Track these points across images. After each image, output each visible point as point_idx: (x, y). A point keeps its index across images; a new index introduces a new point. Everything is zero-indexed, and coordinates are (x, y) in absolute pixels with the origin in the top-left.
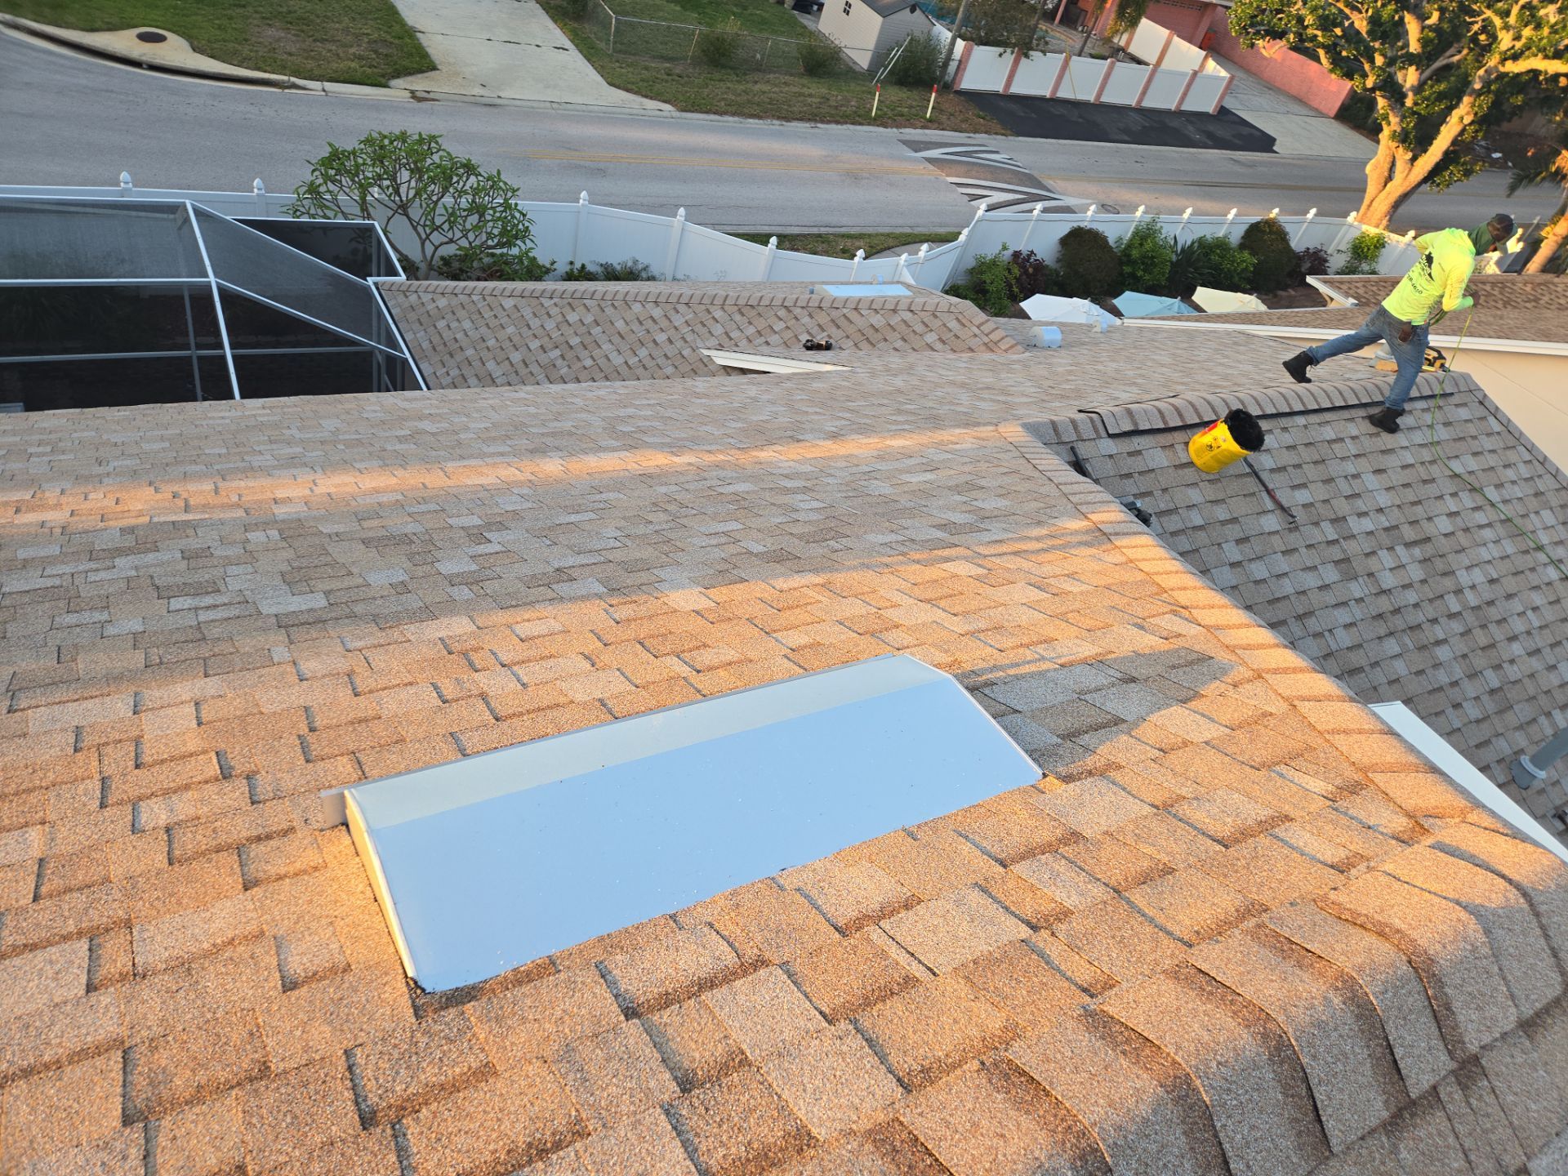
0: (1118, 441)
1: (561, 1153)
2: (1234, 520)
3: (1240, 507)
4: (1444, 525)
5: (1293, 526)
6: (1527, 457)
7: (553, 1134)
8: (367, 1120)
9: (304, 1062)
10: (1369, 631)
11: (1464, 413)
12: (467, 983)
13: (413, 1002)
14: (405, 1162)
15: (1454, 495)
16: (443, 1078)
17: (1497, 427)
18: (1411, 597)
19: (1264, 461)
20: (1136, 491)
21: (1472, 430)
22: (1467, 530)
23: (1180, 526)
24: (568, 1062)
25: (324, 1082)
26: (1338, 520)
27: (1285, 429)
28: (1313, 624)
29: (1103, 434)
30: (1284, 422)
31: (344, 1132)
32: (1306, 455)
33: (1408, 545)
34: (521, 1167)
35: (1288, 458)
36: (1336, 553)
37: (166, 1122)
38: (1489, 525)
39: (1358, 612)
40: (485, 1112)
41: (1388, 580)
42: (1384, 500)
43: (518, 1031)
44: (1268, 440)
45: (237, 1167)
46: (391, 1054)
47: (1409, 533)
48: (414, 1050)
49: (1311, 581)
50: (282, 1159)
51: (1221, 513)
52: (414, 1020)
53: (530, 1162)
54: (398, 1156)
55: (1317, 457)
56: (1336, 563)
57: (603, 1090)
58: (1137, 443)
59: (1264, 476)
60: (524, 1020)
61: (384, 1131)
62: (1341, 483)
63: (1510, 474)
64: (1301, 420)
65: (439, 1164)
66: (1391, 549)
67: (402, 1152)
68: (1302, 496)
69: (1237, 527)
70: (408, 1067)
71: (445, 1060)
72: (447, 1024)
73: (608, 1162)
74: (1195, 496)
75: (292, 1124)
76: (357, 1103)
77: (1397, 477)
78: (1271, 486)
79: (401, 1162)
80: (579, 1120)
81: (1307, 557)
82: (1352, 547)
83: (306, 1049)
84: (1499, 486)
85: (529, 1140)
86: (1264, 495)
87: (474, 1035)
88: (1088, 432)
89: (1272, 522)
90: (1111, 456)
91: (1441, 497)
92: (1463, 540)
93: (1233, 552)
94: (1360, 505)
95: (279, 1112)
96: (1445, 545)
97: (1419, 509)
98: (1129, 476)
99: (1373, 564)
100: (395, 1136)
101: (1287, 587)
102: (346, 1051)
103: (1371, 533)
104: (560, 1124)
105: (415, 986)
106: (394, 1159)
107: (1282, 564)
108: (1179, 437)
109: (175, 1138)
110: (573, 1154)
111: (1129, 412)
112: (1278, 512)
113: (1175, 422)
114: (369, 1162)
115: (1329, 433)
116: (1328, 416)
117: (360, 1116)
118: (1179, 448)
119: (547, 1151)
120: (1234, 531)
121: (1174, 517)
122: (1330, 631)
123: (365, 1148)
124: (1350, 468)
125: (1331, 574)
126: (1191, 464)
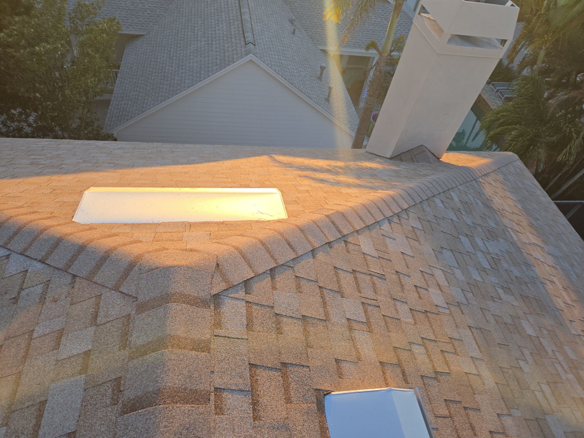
1: (251, 409)
7: (259, 410)
8: (284, 364)
9: (309, 356)
12: (326, 410)
13: (322, 390)
14: (267, 368)
16: (291, 389)
24: (282, 426)
25: (300, 358)
31: (283, 358)
34: (252, 396)
37: (300, 322)
40: (274, 394)
43: (301, 417)
45: (282, 333)
46: (304, 378)
48: (304, 384)
50: (280, 342)
52: (315, 388)
53: (253, 400)
54: (270, 367)
57: (268, 433)
60: (305, 421)
61: (279, 366)
65: (263, 376)
67: (271, 369)
70: (298, 381)
71: (298, 392)
72: (310, 397)
73: (243, 422)
75: (290, 347)
76: (291, 364)
79: (268, 367)
80: (261, 420)
83: (313, 358)
85: (260, 402)
87: (304, 403)
95: (295, 345)
100: (276, 369)
102: (309, 366)
104: (262, 413)
105: (328, 393)
106: (269, 366)
109: (295, 323)
110: (250, 412)
114: (271, 360)
117: (286, 363)
119: (254, 406)
123: (275, 360)
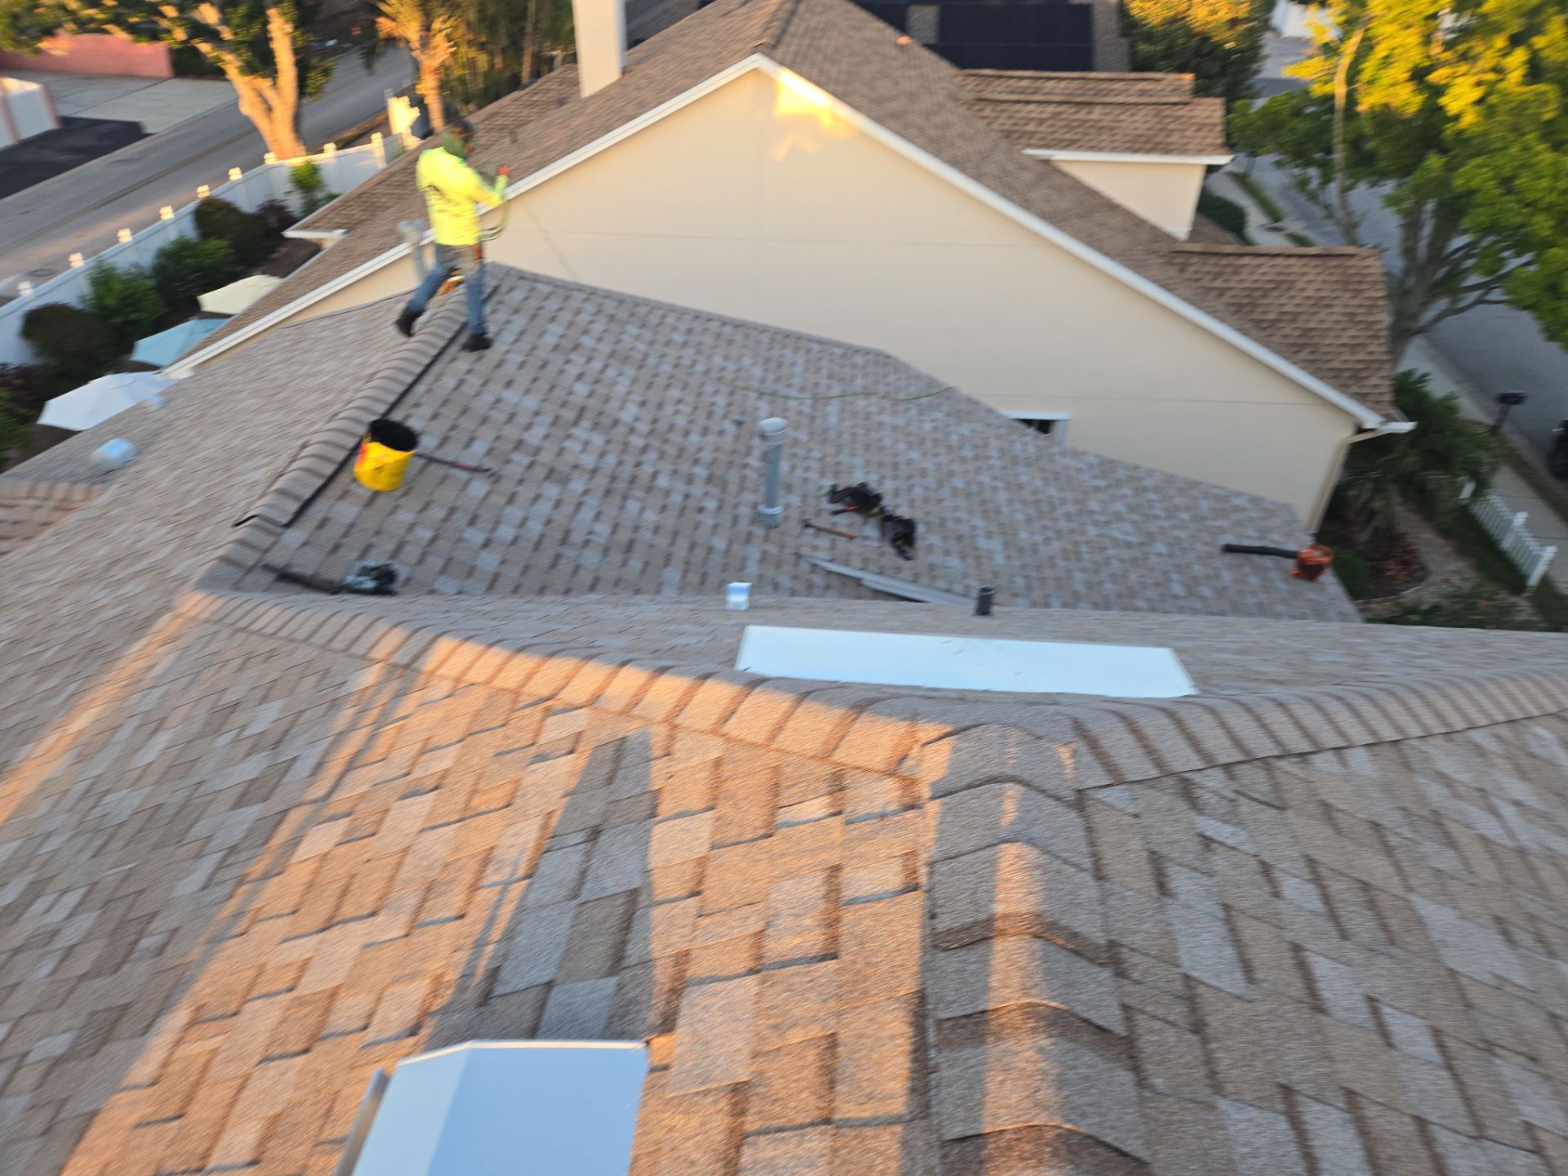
0: (298, 524)
2: (452, 510)
3: (446, 495)
4: (582, 389)
5: (495, 477)
6: (583, 296)
10: (611, 510)
11: (518, 295)
15: (568, 362)
17: (546, 289)
18: (611, 460)
19: (427, 443)
20: (355, 555)
21: (533, 303)
22: (597, 381)
23: (419, 551)
26: (519, 445)
27: (416, 405)
28: (577, 538)
29: (280, 530)
30: (411, 399)
32: (451, 412)
33: (576, 423)
35: (441, 426)
36: (540, 472)
38: (606, 366)
39: (592, 502)
41: (588, 460)
42: (531, 403)
44: (414, 424)
47: (568, 414)
49: (544, 508)
51: (437, 513)
55: (459, 409)
56: (547, 478)
58: (318, 510)
59: (439, 455)
62: (494, 414)
63: (584, 318)
64: (420, 388)
66: (569, 436)
68: (479, 448)
69: (457, 515)
74: (405, 516)
77: (524, 378)
78: (450, 459)
81: (526, 492)
82: (546, 457)
84: (586, 332)
86: (454, 471)
88: (265, 540)
89: (479, 487)
90: (305, 544)
91: (562, 372)
92: (601, 390)
93: (476, 536)
94: (522, 420)
96: (594, 404)
97: (558, 392)
98: (336, 548)
99: (569, 458)
101: (535, 527)
103: (547, 437)
107: (515, 513)
108: (343, 479)
111: (282, 492)
112: (477, 475)
113: (329, 469)
115: (449, 382)
116: (436, 369)
118: (353, 487)
120: (460, 519)
121: (408, 548)
122: (590, 533)
124: (488, 398)
125: (552, 491)
126: (376, 494)
